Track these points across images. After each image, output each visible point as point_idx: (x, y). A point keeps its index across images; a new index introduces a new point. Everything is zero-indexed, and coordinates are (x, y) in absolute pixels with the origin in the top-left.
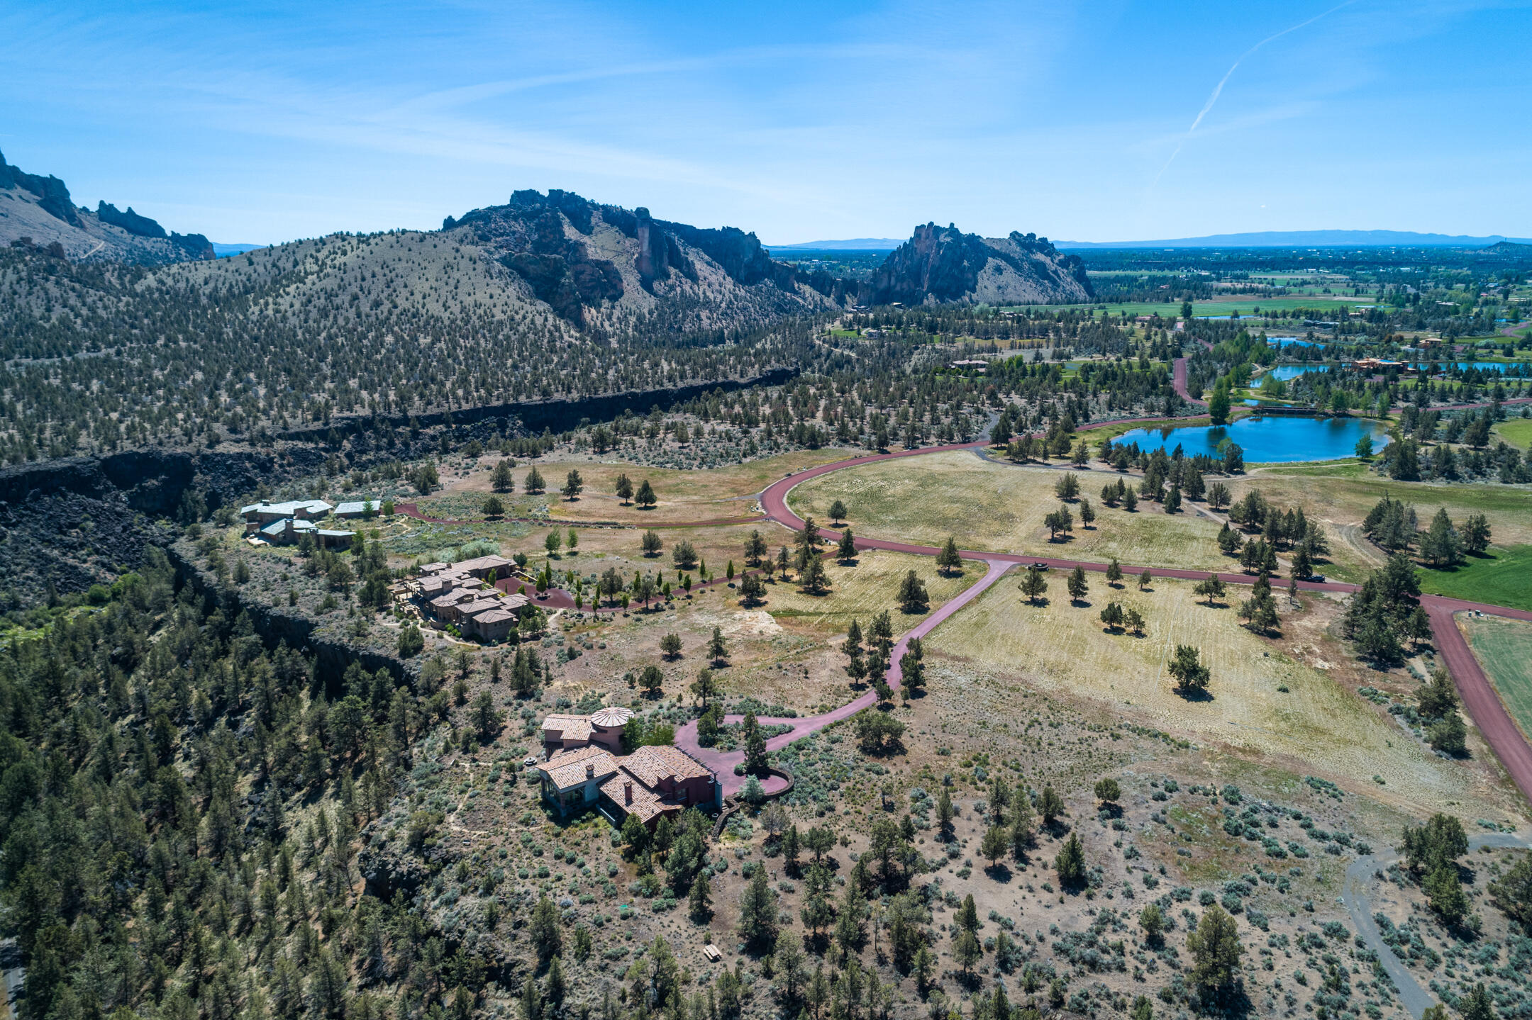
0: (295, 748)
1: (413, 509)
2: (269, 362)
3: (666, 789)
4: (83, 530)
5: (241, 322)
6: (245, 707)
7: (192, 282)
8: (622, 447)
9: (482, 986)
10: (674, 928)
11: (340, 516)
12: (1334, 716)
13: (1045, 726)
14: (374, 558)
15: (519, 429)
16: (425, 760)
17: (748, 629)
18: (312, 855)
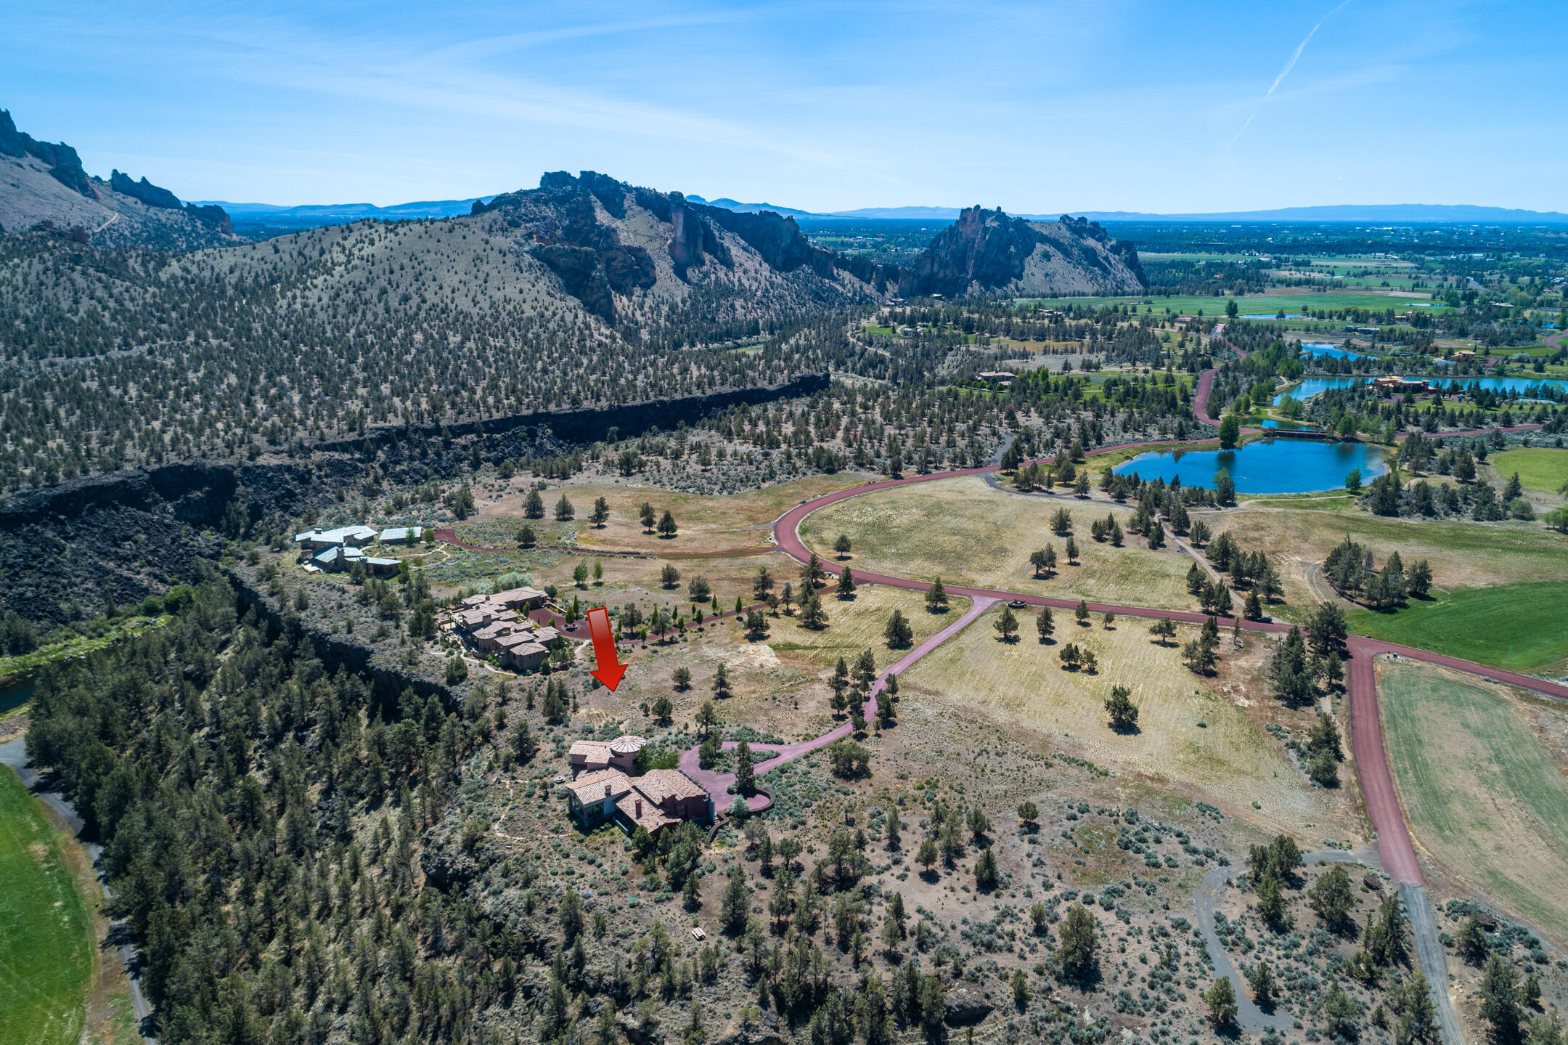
0: (357, 762)
1: (450, 534)
2: (301, 363)
3: (669, 806)
4: (135, 542)
5: (269, 317)
6: (311, 723)
7: (217, 270)
8: (647, 468)
9: (522, 957)
10: (670, 914)
11: (384, 542)
12: (1238, 750)
13: (992, 755)
14: (419, 589)
15: (549, 438)
16: (472, 777)
17: (750, 661)
18: (378, 854)
